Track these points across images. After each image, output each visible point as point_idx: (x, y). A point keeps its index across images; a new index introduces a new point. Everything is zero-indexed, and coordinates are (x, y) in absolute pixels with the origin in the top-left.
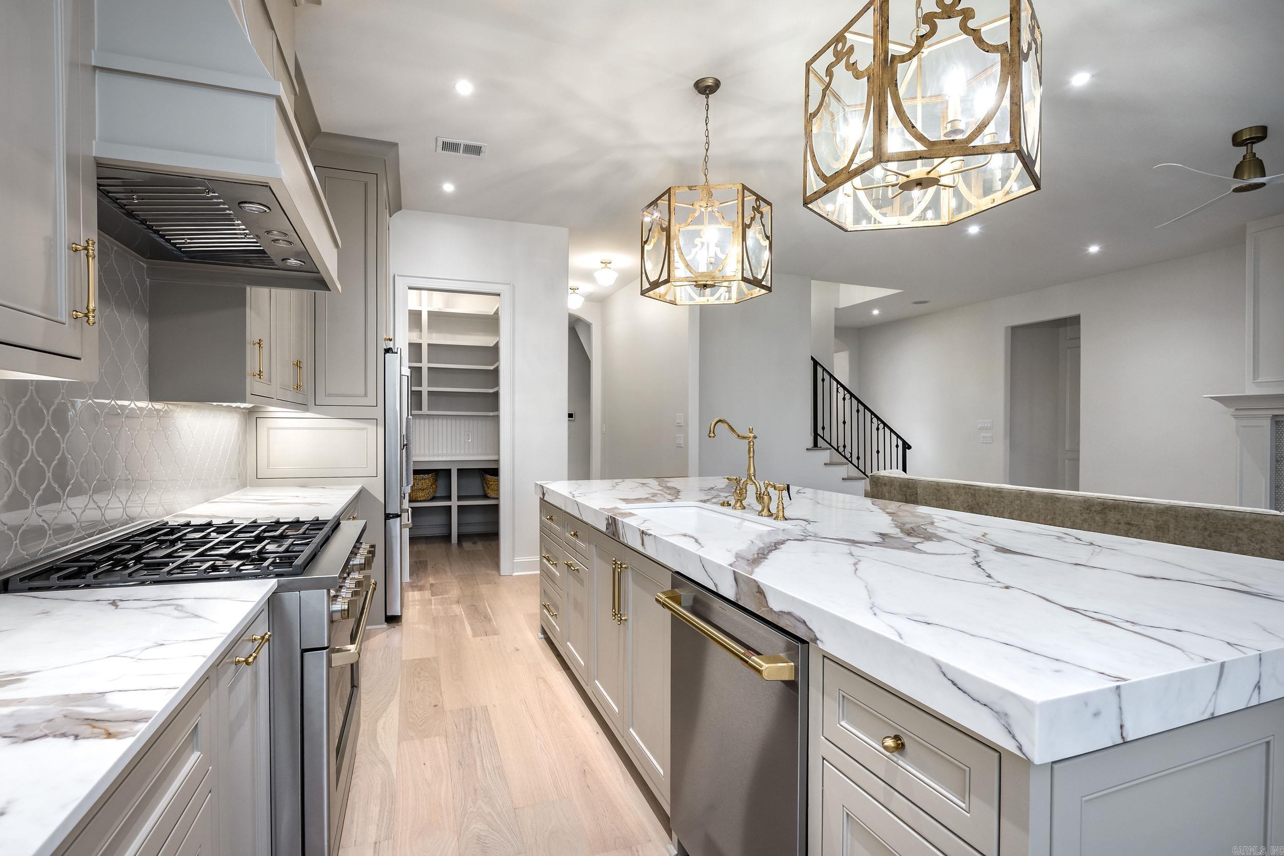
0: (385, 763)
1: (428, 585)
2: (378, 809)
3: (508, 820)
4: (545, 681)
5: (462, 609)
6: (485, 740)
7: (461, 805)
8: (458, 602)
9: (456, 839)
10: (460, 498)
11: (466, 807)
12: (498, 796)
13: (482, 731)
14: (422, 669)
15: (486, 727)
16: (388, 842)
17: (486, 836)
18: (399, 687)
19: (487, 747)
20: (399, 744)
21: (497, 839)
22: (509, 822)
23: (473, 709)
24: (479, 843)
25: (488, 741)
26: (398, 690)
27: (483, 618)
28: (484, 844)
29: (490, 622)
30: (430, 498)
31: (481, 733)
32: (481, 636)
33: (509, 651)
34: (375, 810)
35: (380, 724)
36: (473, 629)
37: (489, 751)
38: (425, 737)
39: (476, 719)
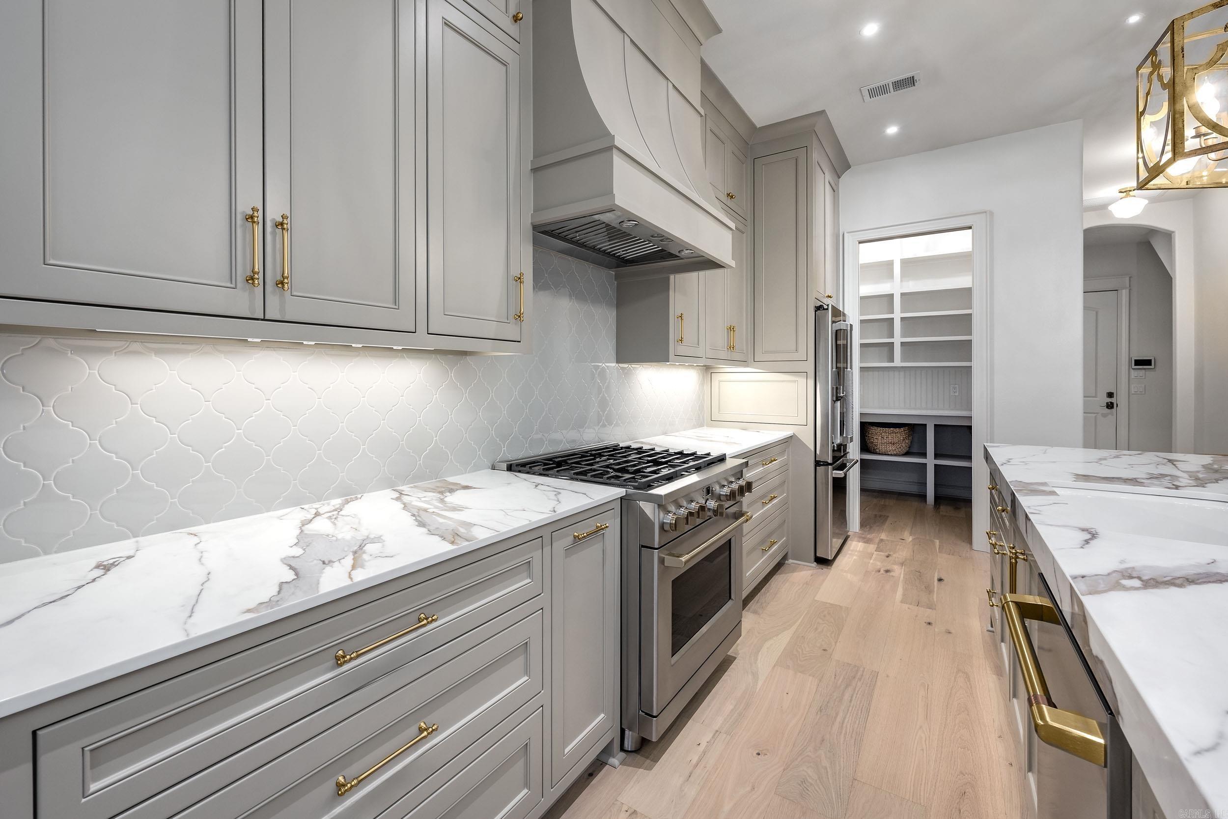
0: (755, 676)
1: (878, 539)
2: (731, 707)
3: (841, 784)
4: (967, 677)
5: (903, 572)
6: (858, 702)
7: (802, 745)
8: (902, 564)
9: (782, 768)
10: (937, 456)
11: (806, 749)
12: (843, 758)
13: (860, 692)
14: (829, 614)
15: (866, 691)
16: (726, 737)
17: (811, 784)
18: (800, 621)
19: (856, 709)
20: (774, 666)
21: (821, 793)
22: (841, 787)
23: (861, 669)
24: (802, 785)
25: (862, 704)
26: (798, 623)
27: (923, 587)
28: (805, 789)
29: (929, 594)
30: (902, 453)
31: (857, 694)
32: (911, 604)
33: (936, 630)
34: (729, 707)
35: (767, 645)
36: (904, 595)
37: (857, 714)
38: (800, 672)
39: (860, 679)
